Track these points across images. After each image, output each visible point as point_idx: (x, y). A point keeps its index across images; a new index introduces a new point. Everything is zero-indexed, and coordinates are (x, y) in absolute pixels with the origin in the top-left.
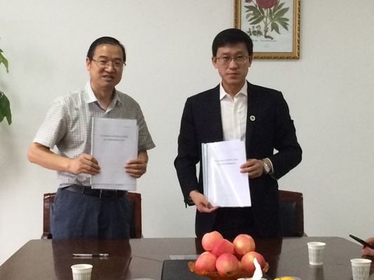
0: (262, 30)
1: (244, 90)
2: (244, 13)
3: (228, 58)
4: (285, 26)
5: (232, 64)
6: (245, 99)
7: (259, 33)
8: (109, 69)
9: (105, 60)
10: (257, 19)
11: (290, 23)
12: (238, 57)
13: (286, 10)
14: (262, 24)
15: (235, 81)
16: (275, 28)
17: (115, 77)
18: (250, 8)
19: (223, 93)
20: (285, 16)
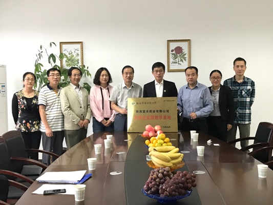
0: (177, 61)
1: (162, 82)
2: (171, 56)
3: (157, 71)
4: (185, 60)
5: (158, 73)
6: (163, 85)
7: (176, 63)
8: (128, 75)
9: (127, 74)
10: (175, 58)
11: (187, 59)
12: (160, 71)
13: (185, 54)
14: (177, 59)
15: (160, 79)
16: (182, 61)
17: (131, 78)
18: (173, 54)
19: (156, 82)
20: (185, 56)
